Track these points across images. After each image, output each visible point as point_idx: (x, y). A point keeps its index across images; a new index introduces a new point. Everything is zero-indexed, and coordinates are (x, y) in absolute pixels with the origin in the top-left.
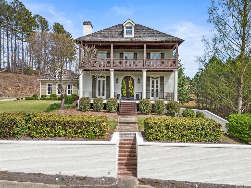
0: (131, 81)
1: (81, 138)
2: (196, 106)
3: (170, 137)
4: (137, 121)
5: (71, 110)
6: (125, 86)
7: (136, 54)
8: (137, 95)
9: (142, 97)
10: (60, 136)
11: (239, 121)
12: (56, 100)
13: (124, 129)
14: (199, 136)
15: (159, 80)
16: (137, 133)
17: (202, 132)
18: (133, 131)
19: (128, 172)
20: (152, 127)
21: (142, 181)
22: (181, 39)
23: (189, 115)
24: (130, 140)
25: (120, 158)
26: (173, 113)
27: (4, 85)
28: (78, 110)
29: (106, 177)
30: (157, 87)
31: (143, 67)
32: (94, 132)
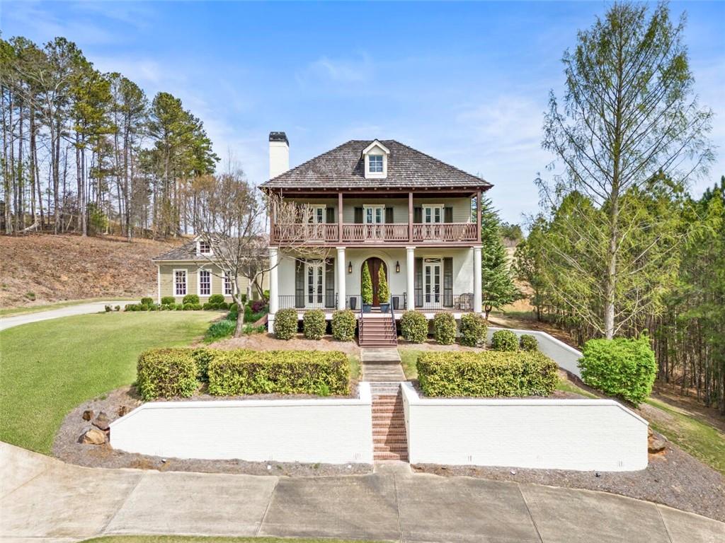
0: (383, 272)
1: (305, 395)
2: (534, 310)
3: (466, 390)
4: (400, 360)
5: (255, 336)
6: (370, 282)
7: (391, 209)
8: (395, 300)
9: (405, 303)
10: (264, 392)
11: (604, 355)
12: (199, 310)
13: (376, 377)
14: (518, 386)
15: (441, 265)
16: (403, 384)
17: (523, 379)
18: (394, 379)
19: (392, 454)
20: (434, 372)
21: (419, 468)
22: (487, 181)
23: (505, 344)
24: (391, 397)
25: (374, 430)
26: (473, 339)
27: (48, 268)
28: (270, 336)
29: (355, 464)
30: (437, 279)
31: (408, 241)
32: (328, 383)
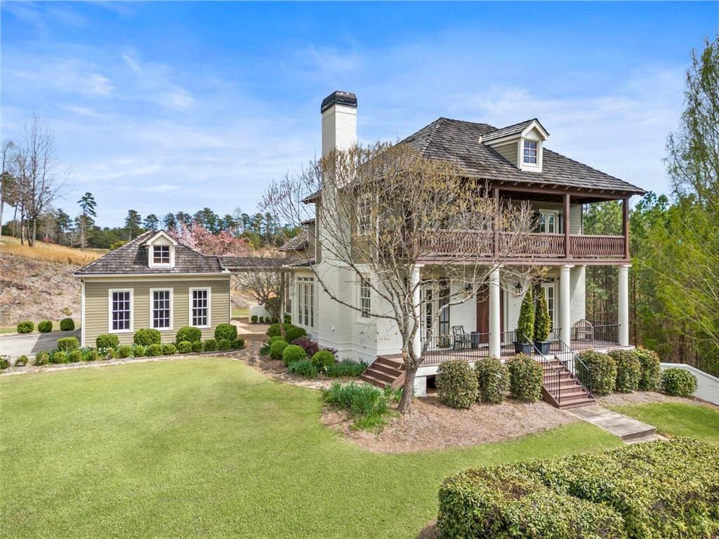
15: (555, 286)
31: (565, 257)
